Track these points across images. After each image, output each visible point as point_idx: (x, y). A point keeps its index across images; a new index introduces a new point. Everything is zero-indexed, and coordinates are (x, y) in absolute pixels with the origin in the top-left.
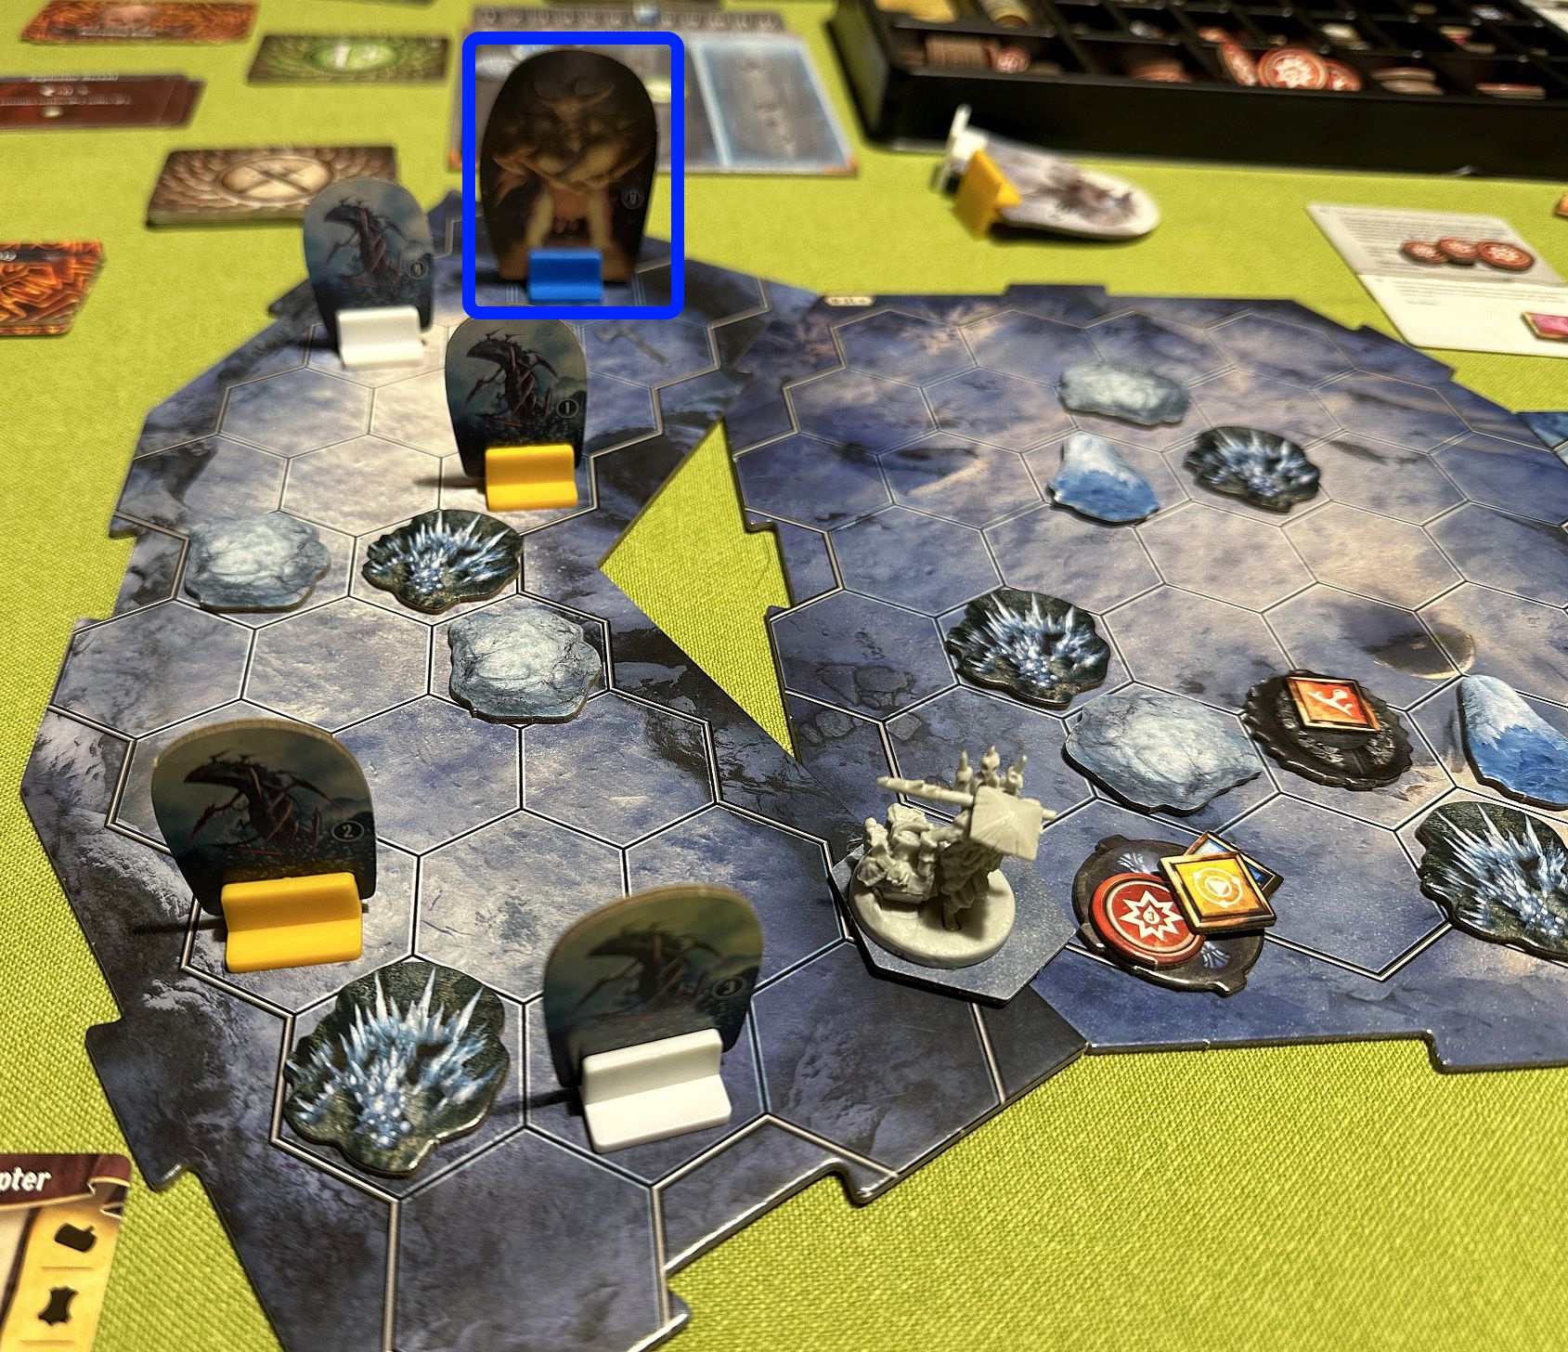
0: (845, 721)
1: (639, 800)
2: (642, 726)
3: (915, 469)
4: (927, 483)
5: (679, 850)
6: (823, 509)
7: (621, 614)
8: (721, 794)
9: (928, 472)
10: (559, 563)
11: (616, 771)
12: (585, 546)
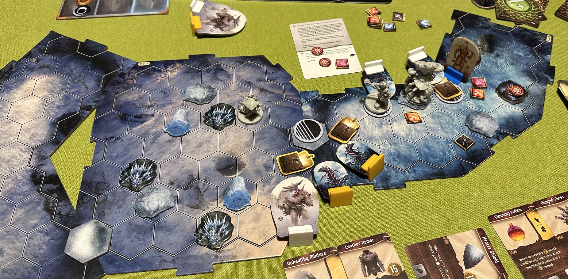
0: (89, 197)
1: (36, 221)
2: (43, 202)
3: (137, 121)
4: (138, 126)
5: (40, 233)
6: (109, 136)
7: (50, 171)
8: (54, 218)
9: (140, 122)
10: (40, 156)
11: (33, 214)
12: (48, 151)
